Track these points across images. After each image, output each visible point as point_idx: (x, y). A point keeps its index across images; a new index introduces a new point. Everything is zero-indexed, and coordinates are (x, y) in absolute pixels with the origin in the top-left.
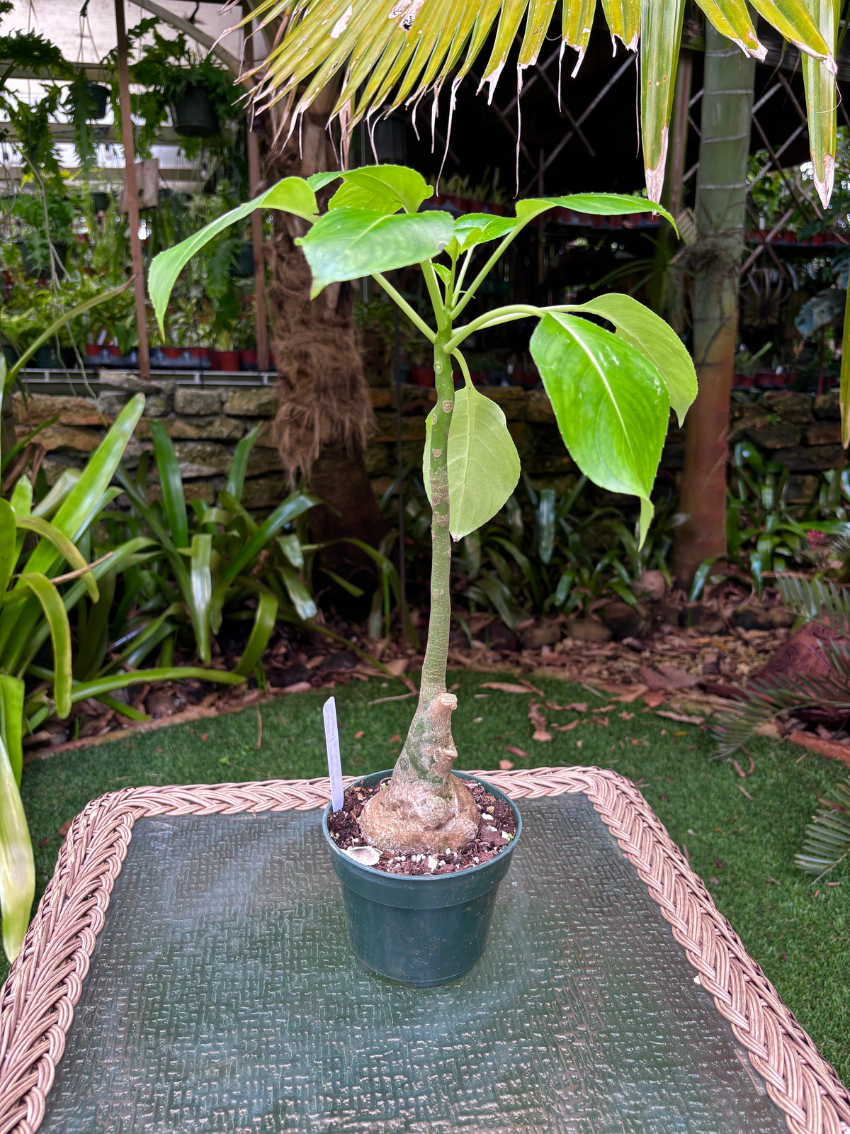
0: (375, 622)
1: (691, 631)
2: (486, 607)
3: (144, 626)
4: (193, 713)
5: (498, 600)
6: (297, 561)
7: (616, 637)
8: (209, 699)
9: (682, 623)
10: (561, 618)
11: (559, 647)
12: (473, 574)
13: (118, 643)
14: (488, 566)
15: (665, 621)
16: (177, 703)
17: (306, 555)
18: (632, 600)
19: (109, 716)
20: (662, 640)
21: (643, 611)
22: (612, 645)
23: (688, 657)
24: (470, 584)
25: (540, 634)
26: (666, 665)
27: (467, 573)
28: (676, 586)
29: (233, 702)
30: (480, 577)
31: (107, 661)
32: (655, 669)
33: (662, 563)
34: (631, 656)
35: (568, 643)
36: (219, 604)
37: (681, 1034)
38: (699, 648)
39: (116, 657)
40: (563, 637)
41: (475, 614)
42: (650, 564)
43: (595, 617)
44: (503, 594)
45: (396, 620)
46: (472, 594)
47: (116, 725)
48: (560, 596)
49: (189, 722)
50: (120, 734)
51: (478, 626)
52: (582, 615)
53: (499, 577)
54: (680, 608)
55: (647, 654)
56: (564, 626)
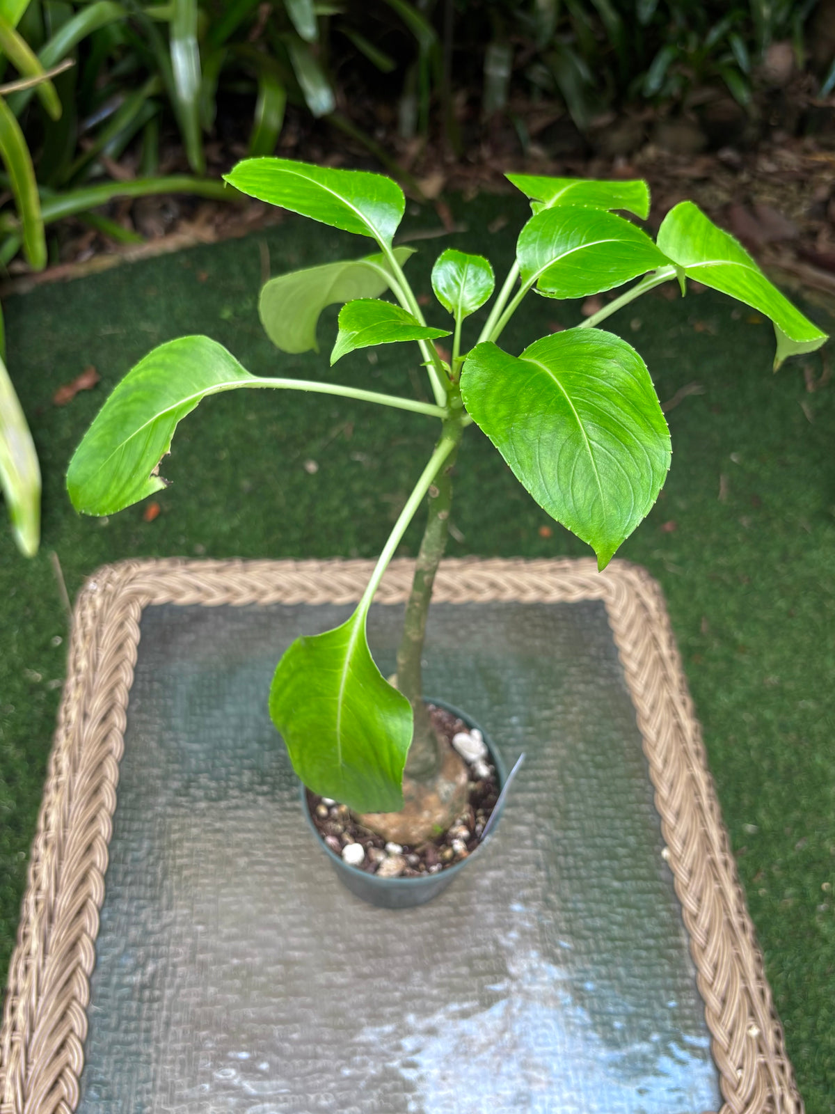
0: (407, 111)
1: (809, 142)
2: (553, 94)
3: (120, 100)
4: (190, 234)
5: (568, 84)
6: (308, 30)
7: (711, 148)
8: (205, 213)
9: (800, 132)
10: (649, 114)
11: (638, 159)
12: (542, 42)
13: (91, 123)
14: (564, 27)
15: (781, 126)
16: (170, 216)
17: (319, 19)
18: (743, 95)
19: (91, 235)
20: (769, 155)
21: (755, 112)
22: (705, 161)
23: (793, 187)
24: (537, 58)
25: (618, 139)
26: (766, 198)
27: (534, 36)
28: (810, 65)
29: (234, 220)
30: (552, 47)
31: (78, 150)
32: (748, 203)
33: (798, 28)
34: (724, 180)
35: (651, 151)
36: (211, 86)
37: (638, 909)
38: (810, 171)
39: (89, 146)
40: (646, 141)
41: (538, 102)
42: (781, 34)
43: (692, 117)
44: (578, 75)
45: (435, 107)
46: (538, 74)
47: (100, 246)
48: (653, 81)
49: (185, 251)
50: (106, 262)
51: (539, 123)
52: (676, 110)
53: (576, 47)
54: (804, 105)
55: (744, 177)
56: (650, 126)
